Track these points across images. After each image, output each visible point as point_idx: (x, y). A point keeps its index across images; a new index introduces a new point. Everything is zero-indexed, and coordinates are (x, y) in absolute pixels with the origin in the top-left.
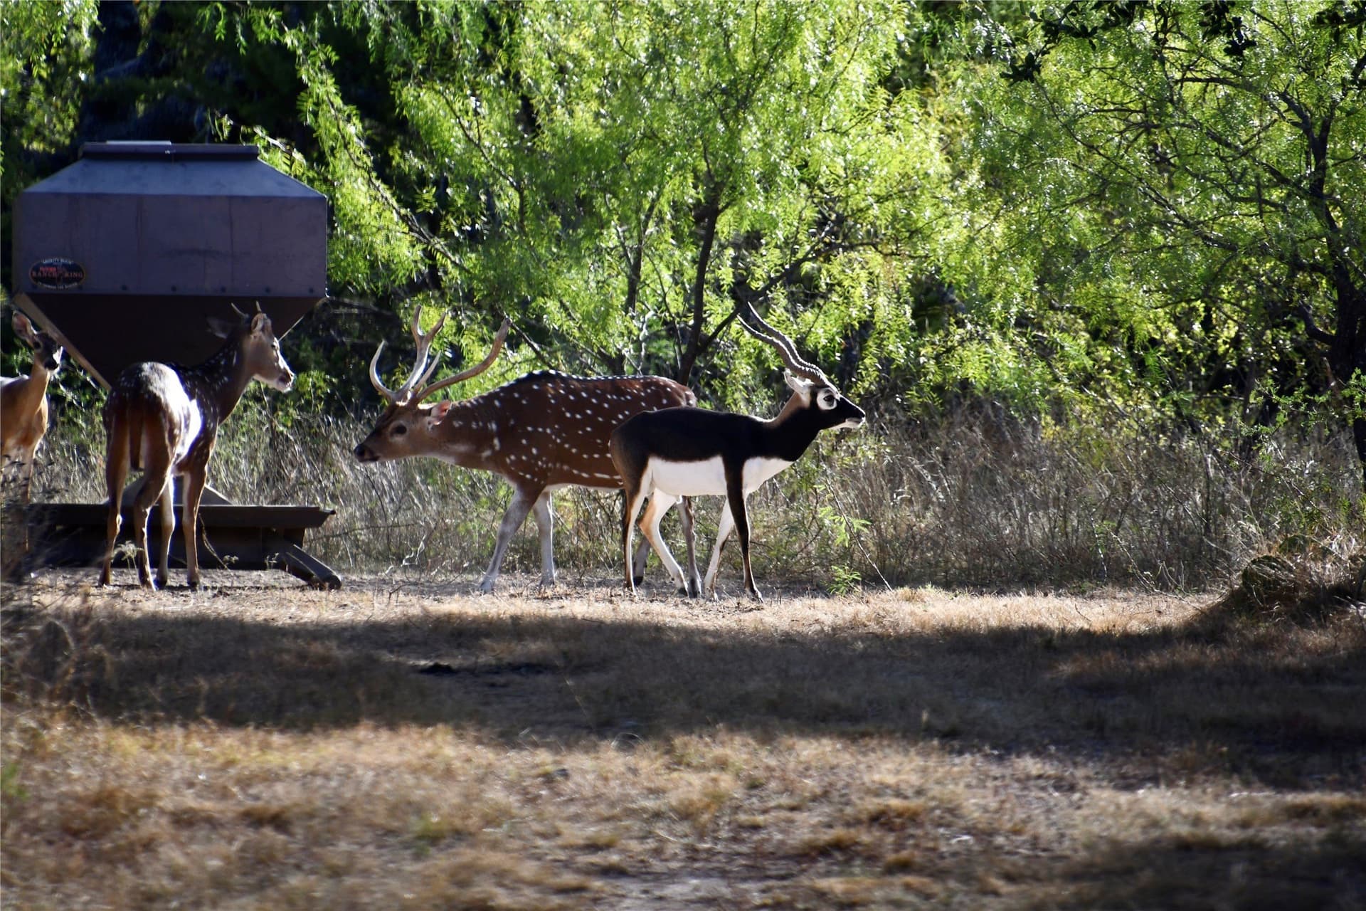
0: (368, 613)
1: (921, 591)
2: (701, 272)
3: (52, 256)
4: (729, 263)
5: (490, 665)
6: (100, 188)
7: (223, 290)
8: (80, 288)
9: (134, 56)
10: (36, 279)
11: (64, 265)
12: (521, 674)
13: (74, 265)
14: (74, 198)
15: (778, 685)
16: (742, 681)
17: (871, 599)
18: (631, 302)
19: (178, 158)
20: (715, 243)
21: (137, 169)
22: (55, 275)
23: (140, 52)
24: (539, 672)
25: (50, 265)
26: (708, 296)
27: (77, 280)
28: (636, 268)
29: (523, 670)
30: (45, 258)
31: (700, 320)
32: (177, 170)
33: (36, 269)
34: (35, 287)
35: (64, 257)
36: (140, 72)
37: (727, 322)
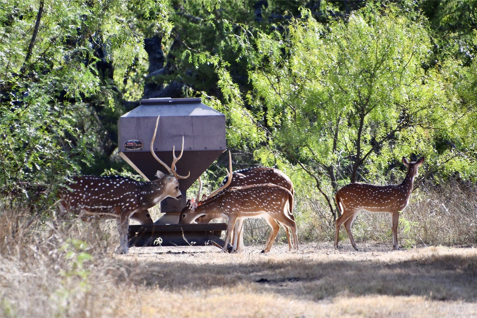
0: (240, 261)
1: (437, 247)
2: (359, 136)
3: (131, 139)
4: (369, 133)
5: (281, 279)
6: (147, 115)
7: (190, 148)
8: (141, 149)
9: (162, 67)
10: (126, 147)
11: (136, 142)
12: (292, 282)
13: (139, 142)
14: (138, 119)
15: (382, 284)
16: (369, 282)
17: (420, 251)
18: (335, 148)
19: (174, 103)
20: (364, 126)
21: (159, 108)
22: (132, 145)
23: (164, 66)
24: (298, 281)
25: (131, 142)
26: (362, 144)
27: (140, 147)
28: (336, 135)
29: (292, 280)
30: (129, 140)
31: (359, 153)
32: (173, 108)
33: (126, 144)
34: (126, 150)
35: (136, 139)
36: (164, 73)
37: (369, 153)
